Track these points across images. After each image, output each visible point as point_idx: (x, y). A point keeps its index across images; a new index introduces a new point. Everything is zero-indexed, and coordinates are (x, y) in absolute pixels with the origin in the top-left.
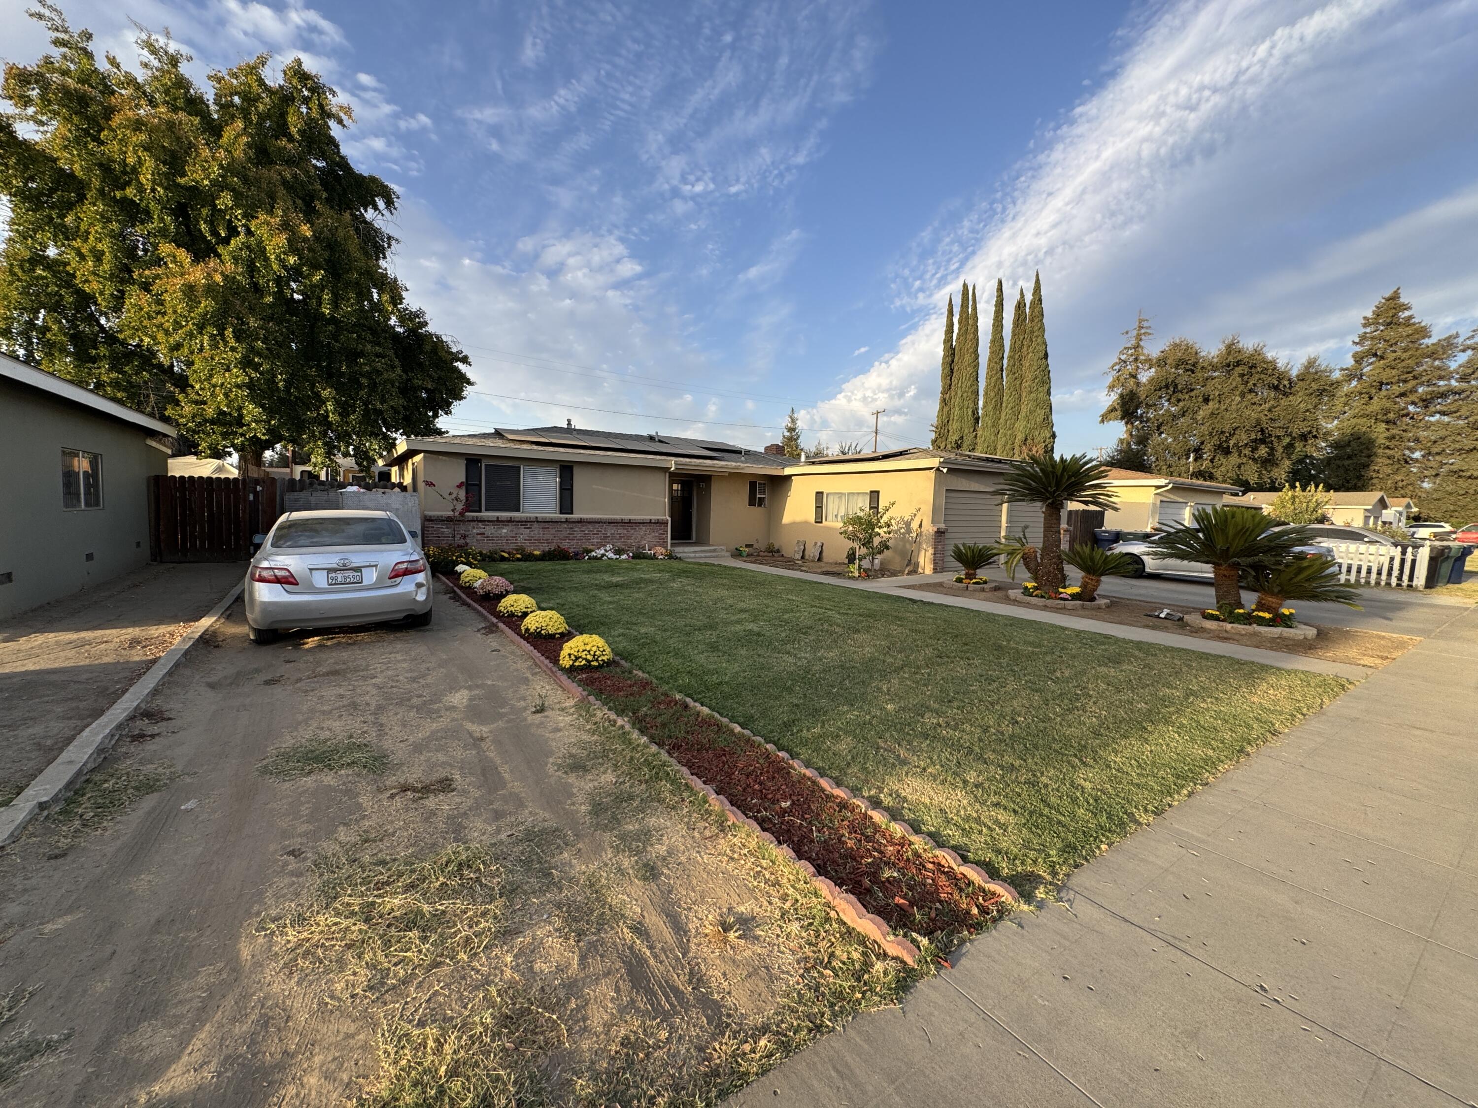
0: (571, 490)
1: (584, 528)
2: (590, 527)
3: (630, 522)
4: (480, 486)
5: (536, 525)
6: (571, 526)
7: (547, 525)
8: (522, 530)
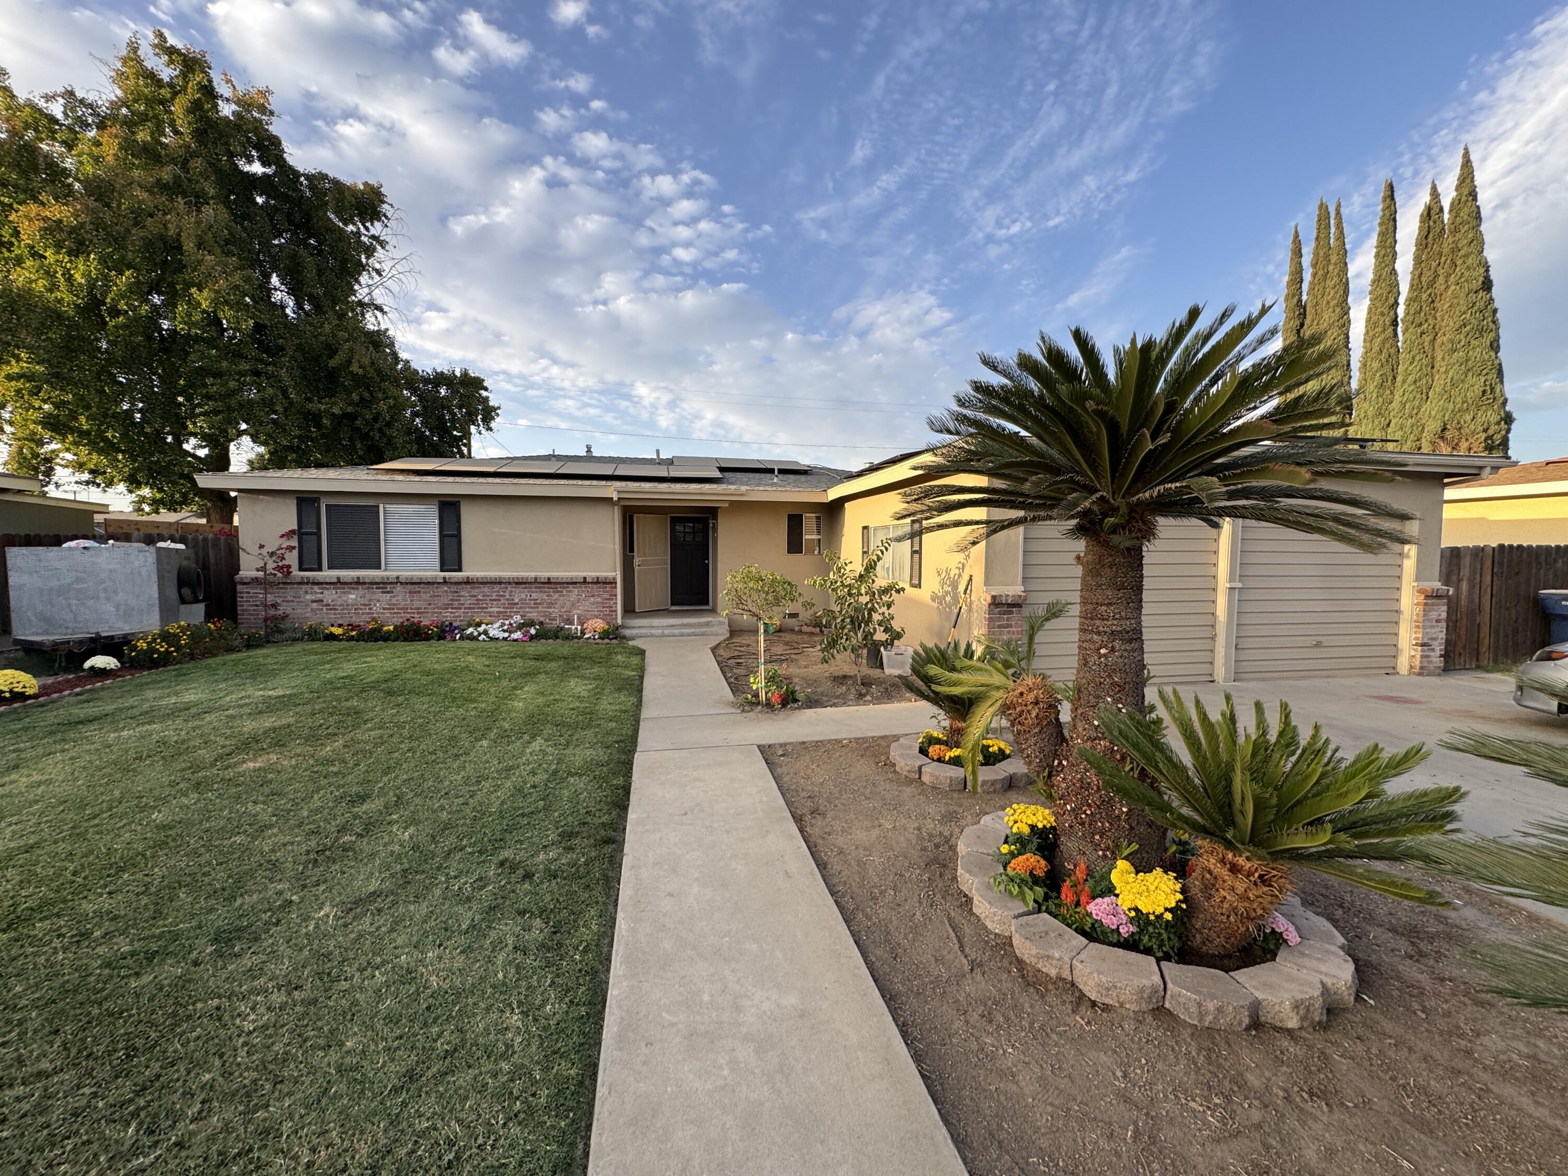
0: (458, 536)
1: (474, 592)
2: (486, 589)
3: (549, 582)
4: (318, 534)
5: (399, 588)
6: (454, 588)
7: (417, 588)
8: (379, 595)
